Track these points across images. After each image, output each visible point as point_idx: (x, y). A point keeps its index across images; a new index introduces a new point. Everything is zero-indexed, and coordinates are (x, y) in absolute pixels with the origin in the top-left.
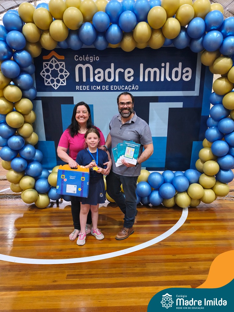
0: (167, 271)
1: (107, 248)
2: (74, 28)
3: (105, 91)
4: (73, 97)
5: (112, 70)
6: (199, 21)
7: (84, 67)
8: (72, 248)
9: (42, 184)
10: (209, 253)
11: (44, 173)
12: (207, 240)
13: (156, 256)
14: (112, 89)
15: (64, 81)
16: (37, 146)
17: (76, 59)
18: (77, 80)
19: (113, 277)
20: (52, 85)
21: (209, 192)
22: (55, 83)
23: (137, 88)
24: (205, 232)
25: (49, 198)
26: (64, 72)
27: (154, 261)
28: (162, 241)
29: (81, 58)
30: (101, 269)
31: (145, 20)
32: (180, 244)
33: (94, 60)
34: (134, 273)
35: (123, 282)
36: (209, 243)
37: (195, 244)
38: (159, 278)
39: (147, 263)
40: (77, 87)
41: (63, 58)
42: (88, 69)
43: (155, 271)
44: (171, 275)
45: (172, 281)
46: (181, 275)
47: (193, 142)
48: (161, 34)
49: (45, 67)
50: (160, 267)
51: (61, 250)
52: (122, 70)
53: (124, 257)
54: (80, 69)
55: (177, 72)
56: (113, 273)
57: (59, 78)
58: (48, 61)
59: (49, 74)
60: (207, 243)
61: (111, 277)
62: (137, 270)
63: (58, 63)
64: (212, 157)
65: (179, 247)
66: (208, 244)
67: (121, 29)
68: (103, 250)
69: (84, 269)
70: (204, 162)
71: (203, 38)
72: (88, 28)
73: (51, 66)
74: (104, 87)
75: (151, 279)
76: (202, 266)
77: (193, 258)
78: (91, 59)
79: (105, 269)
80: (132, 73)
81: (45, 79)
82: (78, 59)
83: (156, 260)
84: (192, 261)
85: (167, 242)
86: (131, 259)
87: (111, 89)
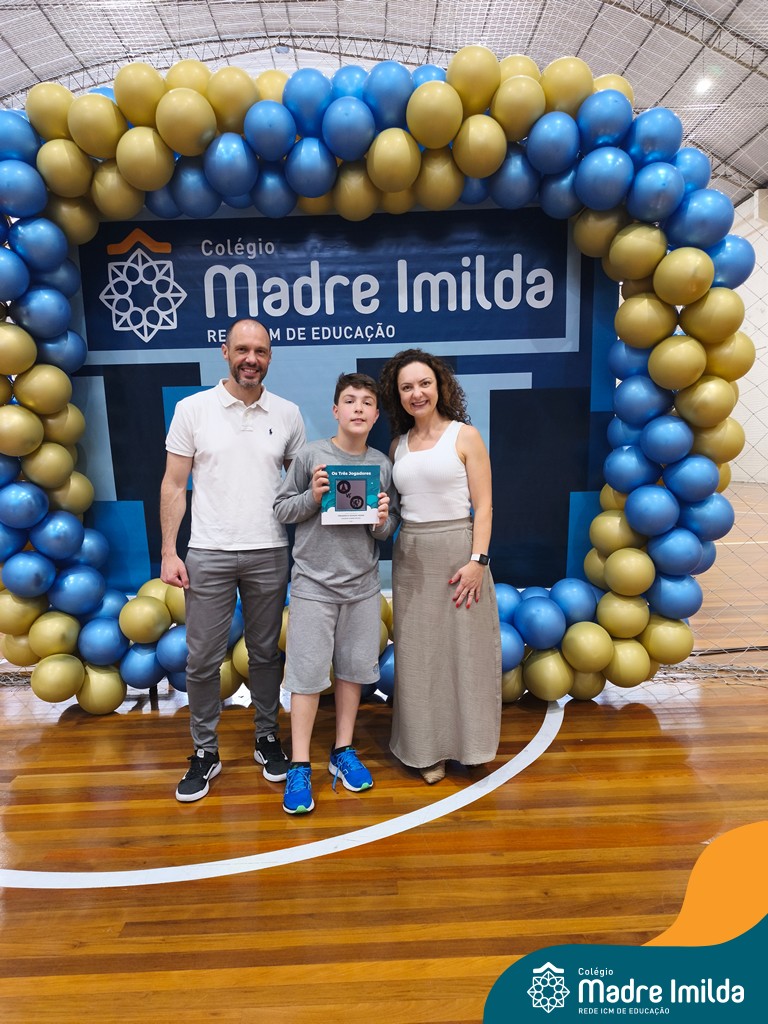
0: (469, 905)
1: (280, 832)
2: (191, 150)
3: (296, 342)
4: (198, 363)
5: (314, 282)
6: (559, 122)
7: (230, 275)
8: (165, 833)
9: (100, 635)
10: (615, 844)
11: (110, 603)
12: (613, 804)
13: (436, 857)
14: (316, 336)
15: (170, 316)
16: (90, 516)
17: (207, 252)
18: (211, 313)
19: (280, 929)
20: (135, 328)
21: (628, 651)
22: (145, 323)
23: (391, 334)
24: (608, 779)
25: (124, 683)
26: (171, 288)
27: (427, 875)
28: (464, 809)
29: (220, 248)
30: (245, 903)
31: (402, 123)
32: (523, 817)
33: (261, 252)
34: (353, 913)
35: (310, 946)
36: (619, 811)
37: (573, 816)
38: (436, 929)
39: (404, 878)
40: (211, 335)
41: (167, 248)
42: (241, 280)
43: (425, 907)
44: (478, 920)
45: (479, 940)
46: (509, 919)
47: (572, 494)
48: (449, 163)
49: (115, 276)
50: (445, 894)
51: (127, 843)
52: (345, 281)
53: (329, 860)
54: (219, 280)
55: (508, 285)
56: (281, 917)
57: (156, 308)
58: (125, 258)
59: (126, 296)
60: (613, 814)
61: (273, 930)
62: (366, 903)
63: (152, 263)
64: (628, 537)
65: (519, 827)
66: (615, 817)
67: (330, 151)
68: (264, 840)
69: (188, 904)
70: (605, 554)
71: (576, 171)
72: (229, 150)
73: (132, 274)
74: (291, 332)
75: (409, 933)
76: (584, 889)
77: (560, 861)
78: (251, 249)
79: (257, 903)
80: (375, 286)
81: (115, 312)
82: (211, 252)
83: (434, 869)
84: (555, 873)
85: (479, 813)
86: (352, 868)
87: (314, 338)
